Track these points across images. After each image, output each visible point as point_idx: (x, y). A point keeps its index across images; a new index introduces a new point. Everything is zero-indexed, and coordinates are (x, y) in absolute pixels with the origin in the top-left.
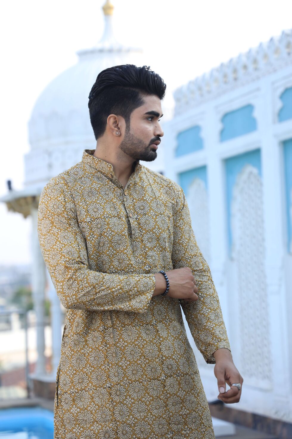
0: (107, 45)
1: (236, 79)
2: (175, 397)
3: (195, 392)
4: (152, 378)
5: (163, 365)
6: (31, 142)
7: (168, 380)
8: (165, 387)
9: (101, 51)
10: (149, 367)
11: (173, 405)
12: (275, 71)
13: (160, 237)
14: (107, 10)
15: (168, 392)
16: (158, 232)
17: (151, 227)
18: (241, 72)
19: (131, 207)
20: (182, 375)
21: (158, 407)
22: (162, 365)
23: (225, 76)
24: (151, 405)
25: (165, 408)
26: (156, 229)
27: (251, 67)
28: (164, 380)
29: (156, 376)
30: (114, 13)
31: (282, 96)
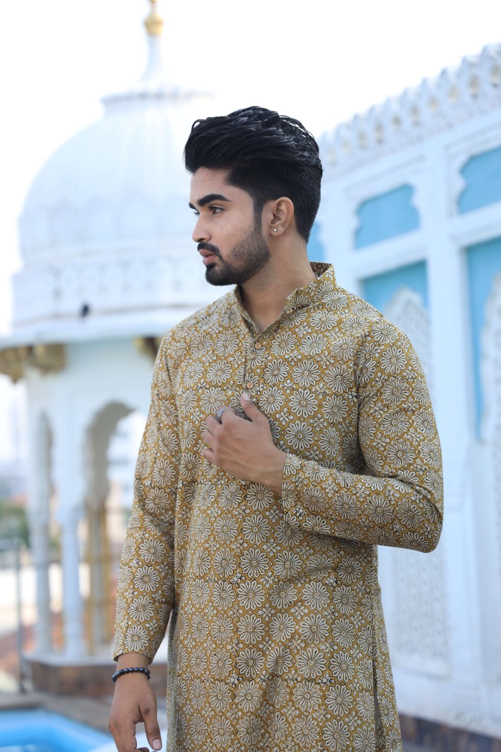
0: (153, 86)
1: (380, 141)
4: (218, 677)
6: (24, 253)
7: (242, 686)
8: (235, 698)
9: (143, 96)
10: (215, 657)
11: (248, 733)
12: (450, 126)
13: (289, 429)
14: (151, 25)
16: (286, 419)
17: (274, 410)
18: (390, 129)
19: (259, 371)
21: (223, 732)
23: (362, 136)
26: (282, 413)
27: (407, 121)
28: (235, 684)
29: (224, 675)
30: (164, 32)
31: (464, 170)
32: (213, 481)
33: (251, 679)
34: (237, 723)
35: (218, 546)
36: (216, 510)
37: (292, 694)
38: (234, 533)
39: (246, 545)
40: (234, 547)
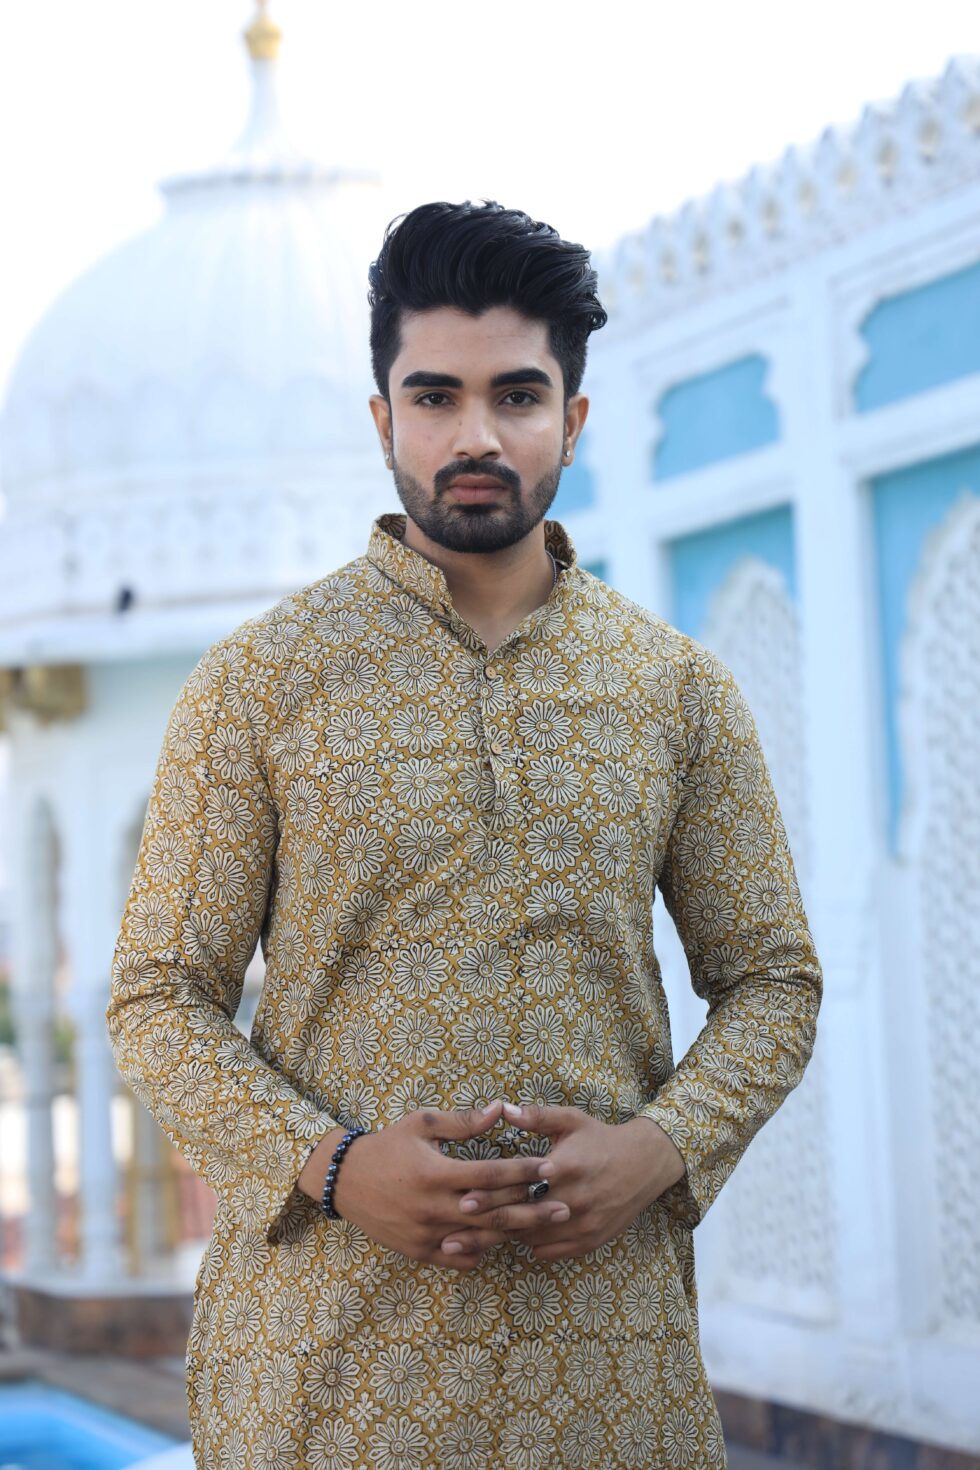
1: (704, 270)
2: (532, 1414)
3: (607, 1407)
4: (462, 1336)
5: (510, 1295)
7: (517, 1350)
8: (502, 1375)
10: (459, 1295)
12: (840, 239)
14: (258, 41)
15: (511, 1392)
18: (722, 245)
19: (505, 720)
20: (576, 1337)
22: (508, 1292)
23: (668, 259)
24: (441, 1437)
25: (490, 1453)
27: (756, 229)
29: (477, 1330)
31: (867, 326)
32: (438, 942)
33: (534, 1336)
34: (503, 1426)
35: (463, 1071)
36: (456, 998)
37: (616, 1367)
38: (502, 1043)
39: (526, 1067)
40: (503, 1071)
